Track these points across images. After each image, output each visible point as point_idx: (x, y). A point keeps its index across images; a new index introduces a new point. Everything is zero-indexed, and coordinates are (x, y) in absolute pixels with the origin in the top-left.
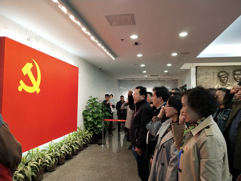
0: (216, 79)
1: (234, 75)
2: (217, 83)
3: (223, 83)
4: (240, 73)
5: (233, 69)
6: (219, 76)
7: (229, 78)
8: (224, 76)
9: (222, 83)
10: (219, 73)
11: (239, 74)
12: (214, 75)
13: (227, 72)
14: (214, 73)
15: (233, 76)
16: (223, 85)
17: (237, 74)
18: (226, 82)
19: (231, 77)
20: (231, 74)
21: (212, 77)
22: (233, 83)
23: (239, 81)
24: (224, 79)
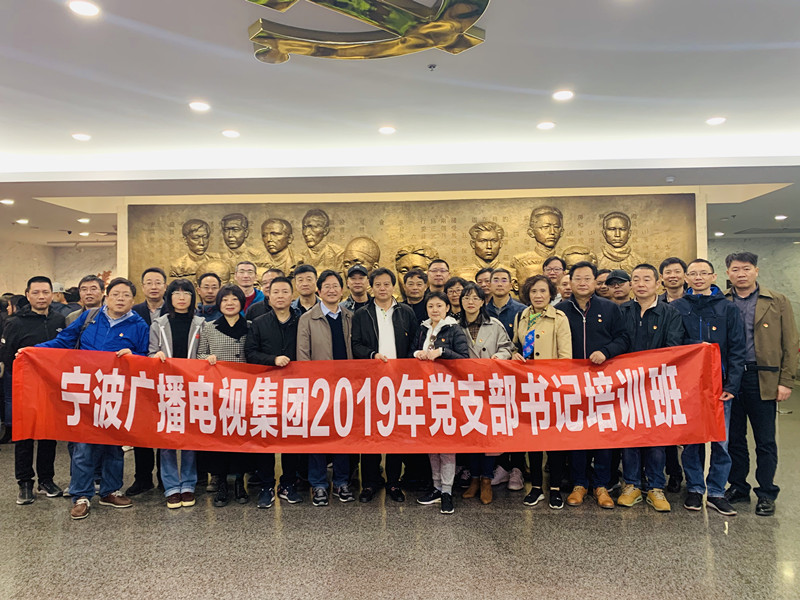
0: (180, 244)
1: (224, 230)
2: (181, 254)
3: (195, 252)
4: (235, 225)
5: (224, 213)
6: (187, 234)
8: (195, 233)
9: (193, 255)
10: (185, 226)
11: (233, 228)
12: (172, 232)
13: (208, 221)
14: (172, 225)
15: (222, 235)
16: (194, 260)
17: (229, 229)
19: (217, 236)
20: (217, 228)
21: (167, 236)
22: (221, 253)
23: (235, 246)
24: (196, 242)
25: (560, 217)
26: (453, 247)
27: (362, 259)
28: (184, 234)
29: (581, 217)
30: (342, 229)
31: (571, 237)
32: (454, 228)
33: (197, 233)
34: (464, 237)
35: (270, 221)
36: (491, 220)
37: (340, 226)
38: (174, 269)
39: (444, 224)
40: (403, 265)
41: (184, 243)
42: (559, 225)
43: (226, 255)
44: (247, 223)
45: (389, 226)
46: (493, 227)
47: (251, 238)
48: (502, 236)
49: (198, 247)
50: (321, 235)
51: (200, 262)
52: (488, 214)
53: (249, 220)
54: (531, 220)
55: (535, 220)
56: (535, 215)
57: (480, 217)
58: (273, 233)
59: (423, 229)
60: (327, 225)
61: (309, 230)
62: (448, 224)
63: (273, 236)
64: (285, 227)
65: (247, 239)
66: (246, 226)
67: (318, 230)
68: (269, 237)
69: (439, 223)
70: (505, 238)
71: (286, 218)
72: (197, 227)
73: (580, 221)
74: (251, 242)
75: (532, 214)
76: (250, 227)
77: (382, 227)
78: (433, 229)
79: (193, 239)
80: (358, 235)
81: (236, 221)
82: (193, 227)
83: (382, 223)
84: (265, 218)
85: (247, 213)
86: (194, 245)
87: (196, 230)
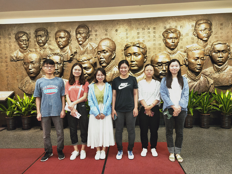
0: (14, 44)
1: (36, 36)
3: (22, 48)
4: (42, 34)
6: (18, 39)
7: (30, 41)
8: (21, 39)
9: (21, 50)
10: (16, 35)
11: (40, 35)
12: (10, 38)
13: (27, 32)
14: (9, 34)
15: (35, 39)
16: (22, 52)
17: (38, 36)
18: (27, 47)
19: (33, 40)
20: (32, 36)
21: (8, 41)
22: (36, 49)
23: (42, 45)
24: (22, 43)
25: (211, 25)
26: (154, 42)
27: (107, 50)
28: (16, 39)
29: (222, 24)
30: (96, 35)
31: (216, 36)
32: (154, 32)
33: (22, 38)
34: (160, 37)
35: (59, 31)
36: (174, 28)
37: (95, 33)
38: (12, 57)
39: (149, 31)
40: (128, 52)
41: (16, 44)
42: (210, 29)
43: (38, 50)
44: (48, 33)
45: (120, 33)
46: (175, 31)
47: (50, 41)
48: (180, 36)
49: (23, 46)
50: (85, 38)
51: (25, 54)
52: (172, 24)
53: (49, 31)
54: (195, 27)
55: (198, 27)
56: (197, 24)
57: (168, 27)
58: (60, 37)
59: (138, 33)
60: (89, 32)
61: (79, 35)
62: (151, 30)
63: (60, 39)
64: (67, 34)
65: (48, 41)
66: (47, 35)
67: (83, 35)
68: (59, 40)
69: (146, 30)
70: (181, 37)
71: (68, 30)
72: (22, 35)
73: (221, 27)
74: (50, 43)
75: (196, 24)
76: (50, 35)
77: (116, 33)
78: (143, 33)
79: (21, 41)
80: (104, 37)
81: (42, 32)
82: (20, 36)
83: (117, 30)
84: (56, 29)
85: (47, 28)
86: (21, 45)
87: (22, 37)
